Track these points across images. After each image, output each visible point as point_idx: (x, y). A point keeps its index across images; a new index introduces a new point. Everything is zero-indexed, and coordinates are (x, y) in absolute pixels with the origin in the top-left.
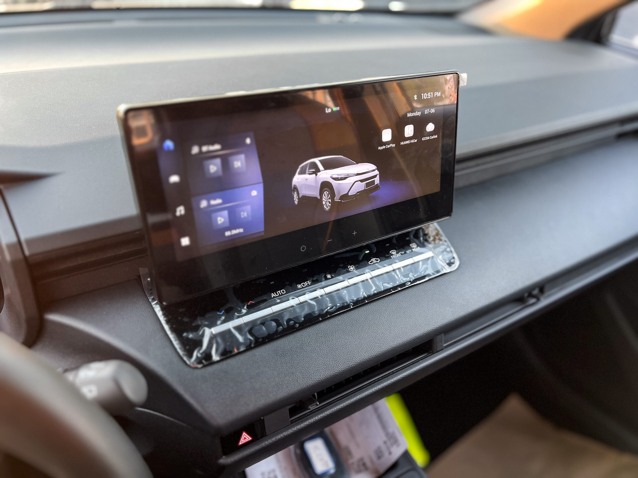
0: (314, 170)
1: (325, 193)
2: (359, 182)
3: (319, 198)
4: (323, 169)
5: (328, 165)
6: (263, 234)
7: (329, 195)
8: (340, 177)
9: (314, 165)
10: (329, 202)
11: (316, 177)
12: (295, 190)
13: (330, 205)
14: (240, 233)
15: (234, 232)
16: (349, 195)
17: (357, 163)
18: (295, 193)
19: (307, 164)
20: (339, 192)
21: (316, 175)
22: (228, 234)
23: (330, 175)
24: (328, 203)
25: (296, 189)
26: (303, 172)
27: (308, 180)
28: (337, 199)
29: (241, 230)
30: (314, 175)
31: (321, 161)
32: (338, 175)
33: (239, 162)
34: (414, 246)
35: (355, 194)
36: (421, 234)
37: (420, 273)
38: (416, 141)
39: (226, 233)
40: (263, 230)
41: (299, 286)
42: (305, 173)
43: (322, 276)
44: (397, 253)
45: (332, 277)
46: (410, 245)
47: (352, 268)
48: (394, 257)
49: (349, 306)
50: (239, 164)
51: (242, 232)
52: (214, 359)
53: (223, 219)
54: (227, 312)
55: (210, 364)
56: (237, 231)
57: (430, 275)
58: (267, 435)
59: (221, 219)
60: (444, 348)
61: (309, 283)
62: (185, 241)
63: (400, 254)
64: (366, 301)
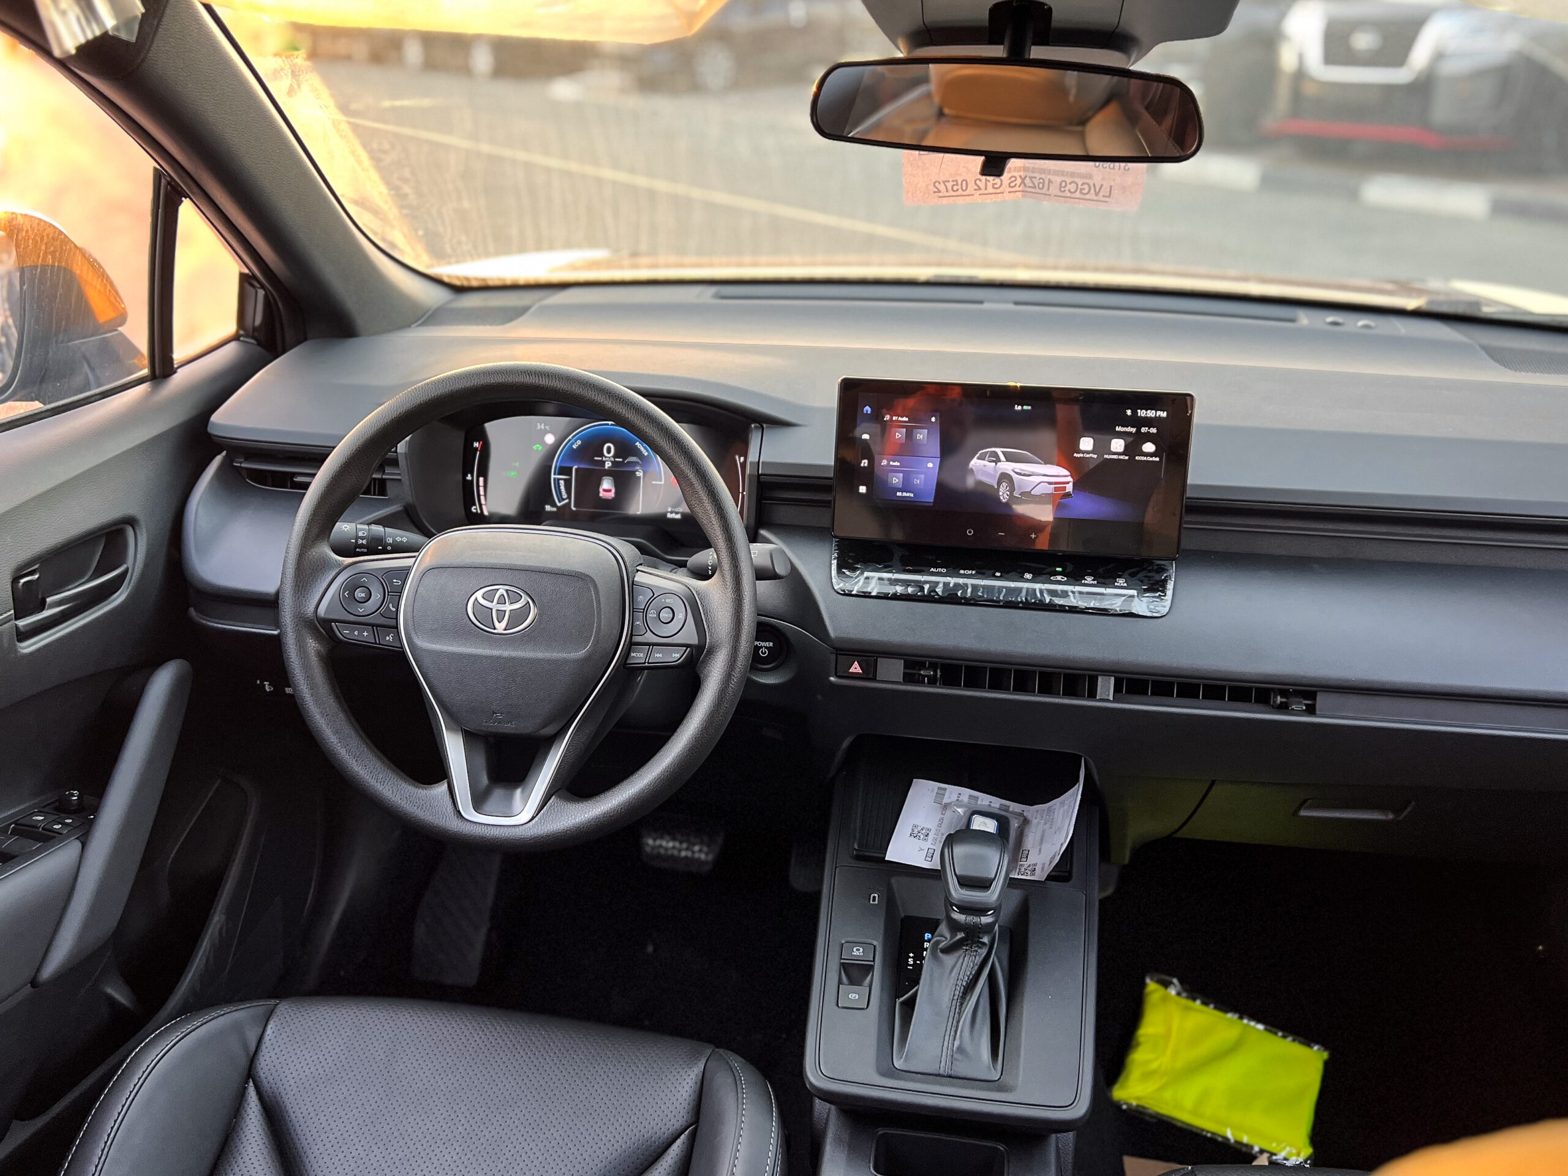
0: (994, 459)
1: (1003, 483)
2: (1047, 484)
3: (996, 487)
4: (1004, 460)
5: (1010, 458)
6: (932, 504)
7: (1008, 488)
8: (1023, 472)
9: (995, 454)
10: (1008, 495)
11: (995, 467)
12: (971, 472)
13: (1008, 497)
14: (909, 497)
15: (905, 494)
16: (1032, 493)
17: (1046, 463)
18: (971, 475)
19: (988, 452)
20: (1020, 488)
21: (996, 464)
22: (899, 494)
23: (1012, 469)
24: (1005, 495)
25: (972, 470)
26: (981, 458)
27: (987, 467)
28: (1016, 494)
29: (912, 495)
30: (994, 464)
31: (1003, 452)
32: (1021, 470)
33: (921, 435)
34: (1120, 582)
35: (1039, 494)
36: (1141, 575)
37: (1105, 604)
38: (1127, 458)
39: (898, 493)
40: (932, 501)
41: (962, 572)
42: (984, 460)
43: (991, 572)
44: (1093, 580)
45: (1001, 576)
46: (1117, 579)
47: (1028, 576)
48: (1086, 582)
49: (999, 601)
50: (921, 437)
51: (912, 496)
52: (854, 593)
53: (897, 480)
54: (885, 567)
55: (849, 594)
56: (908, 494)
57: (1116, 611)
58: (878, 679)
59: (896, 480)
60: (1112, 699)
61: (974, 572)
62: (863, 489)
63: (1096, 582)
64: (1021, 605)
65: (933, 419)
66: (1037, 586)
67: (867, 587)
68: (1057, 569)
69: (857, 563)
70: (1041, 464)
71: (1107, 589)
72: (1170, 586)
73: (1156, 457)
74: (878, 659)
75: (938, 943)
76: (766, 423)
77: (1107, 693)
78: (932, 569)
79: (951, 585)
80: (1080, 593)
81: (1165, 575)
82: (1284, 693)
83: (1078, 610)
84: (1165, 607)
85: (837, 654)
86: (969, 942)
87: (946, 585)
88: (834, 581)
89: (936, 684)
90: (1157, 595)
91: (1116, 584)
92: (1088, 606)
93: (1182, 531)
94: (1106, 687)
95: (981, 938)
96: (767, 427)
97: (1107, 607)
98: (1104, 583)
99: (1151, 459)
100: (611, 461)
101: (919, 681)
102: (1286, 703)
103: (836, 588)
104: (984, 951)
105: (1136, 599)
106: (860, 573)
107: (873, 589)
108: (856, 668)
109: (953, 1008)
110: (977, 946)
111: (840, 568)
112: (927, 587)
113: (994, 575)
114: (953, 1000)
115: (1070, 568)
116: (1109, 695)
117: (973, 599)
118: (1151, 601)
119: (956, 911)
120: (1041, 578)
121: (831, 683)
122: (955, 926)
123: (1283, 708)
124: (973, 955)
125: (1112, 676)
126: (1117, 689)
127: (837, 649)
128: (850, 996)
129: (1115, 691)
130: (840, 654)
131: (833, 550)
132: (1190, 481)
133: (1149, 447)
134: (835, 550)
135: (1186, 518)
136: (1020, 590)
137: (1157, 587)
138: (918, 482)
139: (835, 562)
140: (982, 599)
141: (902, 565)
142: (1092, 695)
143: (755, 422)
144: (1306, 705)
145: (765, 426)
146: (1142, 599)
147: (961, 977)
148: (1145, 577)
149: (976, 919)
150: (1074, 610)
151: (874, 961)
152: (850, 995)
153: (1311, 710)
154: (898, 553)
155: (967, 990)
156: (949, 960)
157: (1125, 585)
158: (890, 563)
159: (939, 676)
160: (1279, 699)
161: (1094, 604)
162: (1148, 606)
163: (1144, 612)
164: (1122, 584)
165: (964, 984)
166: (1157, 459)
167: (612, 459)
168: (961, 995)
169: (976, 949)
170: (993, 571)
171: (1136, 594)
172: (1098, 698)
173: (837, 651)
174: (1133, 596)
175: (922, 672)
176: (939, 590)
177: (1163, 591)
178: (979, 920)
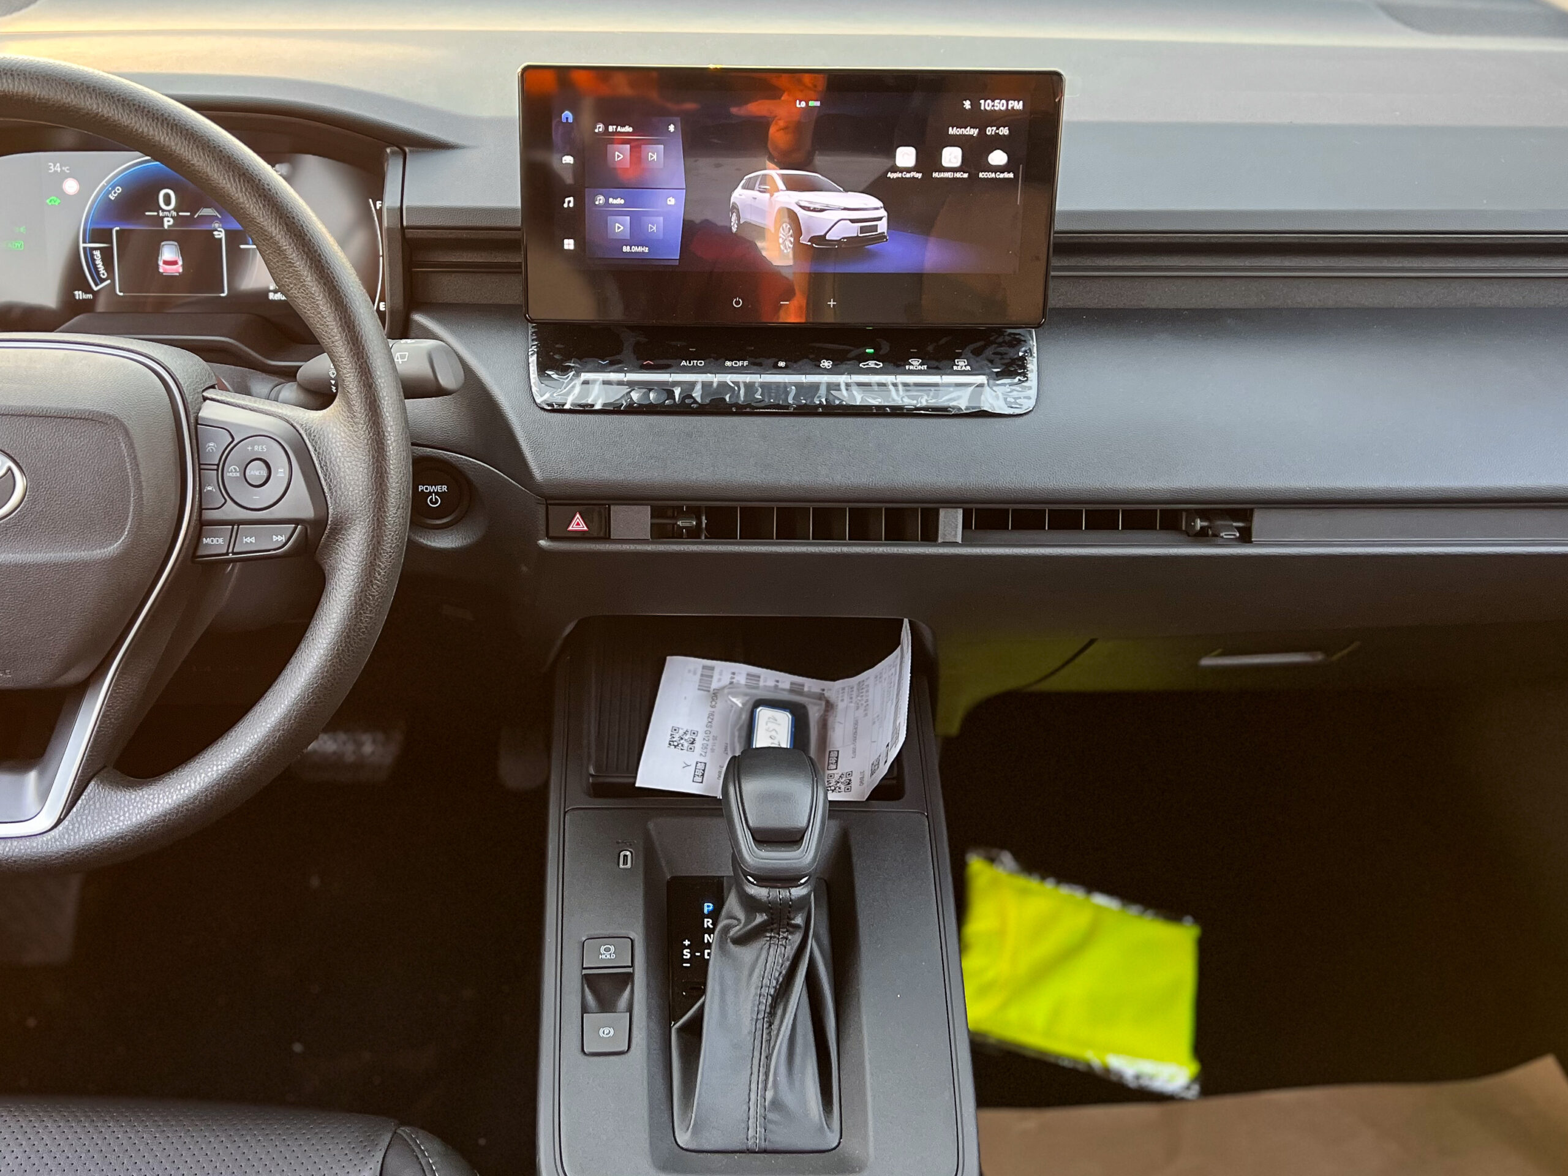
0: (768, 187)
1: (784, 225)
2: (848, 222)
3: (773, 231)
4: (784, 188)
5: (793, 185)
6: (677, 263)
7: (792, 231)
8: (812, 206)
9: (769, 180)
10: (791, 243)
11: (771, 201)
12: (735, 210)
13: (791, 246)
14: (642, 253)
15: (635, 249)
16: (827, 238)
17: (846, 191)
18: (734, 214)
19: (758, 176)
20: (808, 232)
21: (772, 195)
22: (626, 249)
23: (796, 201)
24: (788, 243)
25: (735, 208)
26: (749, 187)
27: (757, 200)
28: (804, 240)
30: (768, 195)
31: (782, 176)
32: (809, 202)
33: (654, 154)
34: (960, 363)
35: (838, 239)
36: (989, 352)
37: (942, 400)
38: (966, 175)
39: (624, 248)
40: (678, 258)
41: (728, 363)
42: (753, 189)
43: (771, 361)
44: (921, 364)
45: (786, 367)
46: (956, 360)
47: (826, 364)
48: (911, 367)
49: (788, 407)
50: (655, 157)
51: (647, 251)
52: (567, 407)
53: (622, 228)
54: (612, 363)
55: (561, 411)
56: (640, 249)
57: (960, 409)
58: (612, 537)
59: (620, 227)
60: (960, 542)
61: (746, 363)
62: (569, 244)
63: (925, 366)
64: (820, 410)
65: (672, 128)
66: (842, 379)
67: (587, 396)
68: (868, 351)
69: (569, 359)
70: (840, 191)
71: (943, 377)
72: (1032, 365)
73: (1009, 172)
74: (612, 507)
75: (727, 928)
76: (408, 145)
77: (953, 533)
78: (684, 363)
79: (715, 385)
80: (905, 385)
81: (1023, 349)
82: (1204, 514)
83: (905, 411)
84: (1029, 398)
85: (547, 505)
86: (775, 926)
87: (706, 385)
88: (534, 389)
89: (699, 537)
90: (1016, 380)
91: (955, 368)
92: (918, 405)
93: (1051, 284)
94: (951, 524)
95: (793, 919)
96: (410, 151)
97: (946, 404)
98: (937, 368)
99: (1002, 176)
100: (172, 217)
101: (676, 535)
102: (1208, 527)
103: (538, 401)
104: (796, 938)
105: (987, 389)
106: (573, 375)
107: (596, 400)
108: (578, 524)
109: (759, 1033)
110: (787, 931)
111: (542, 369)
112: (677, 392)
113: (776, 366)
114: (757, 1020)
115: (886, 348)
116: (955, 536)
117: (749, 406)
118: (1009, 390)
119: (752, 883)
120: (843, 367)
121: (541, 549)
122: (751, 905)
123: (1202, 536)
124: (782, 945)
125: (960, 508)
126: (966, 525)
127: (547, 498)
128: (601, 1034)
129: (964, 527)
130: (551, 504)
131: (530, 340)
132: (1060, 206)
133: (998, 158)
134: (533, 340)
135: (1055, 262)
136: (816, 387)
137: (1014, 368)
138: (655, 228)
139: (533, 359)
140: (762, 404)
141: (638, 359)
142: (930, 535)
143: (391, 144)
144: (1238, 529)
145: (407, 149)
146: (994, 388)
147: (766, 981)
148: (994, 354)
149: (784, 894)
150: (898, 412)
151: (632, 966)
152: (601, 1030)
153: (1245, 537)
154: (629, 341)
155: (776, 1000)
156: (746, 954)
157: (968, 368)
158: (618, 357)
159: (704, 526)
160: (1199, 524)
161: (927, 401)
162: (1005, 399)
163: (1000, 409)
164: (964, 368)
165: (772, 991)
166: (1011, 175)
167: (175, 214)
168: (768, 1010)
169: (785, 935)
170: (775, 360)
171: (986, 382)
172: (940, 540)
173: (546, 500)
174: (981, 385)
175: (680, 523)
176: (697, 394)
177: (1024, 375)
178: (788, 894)
